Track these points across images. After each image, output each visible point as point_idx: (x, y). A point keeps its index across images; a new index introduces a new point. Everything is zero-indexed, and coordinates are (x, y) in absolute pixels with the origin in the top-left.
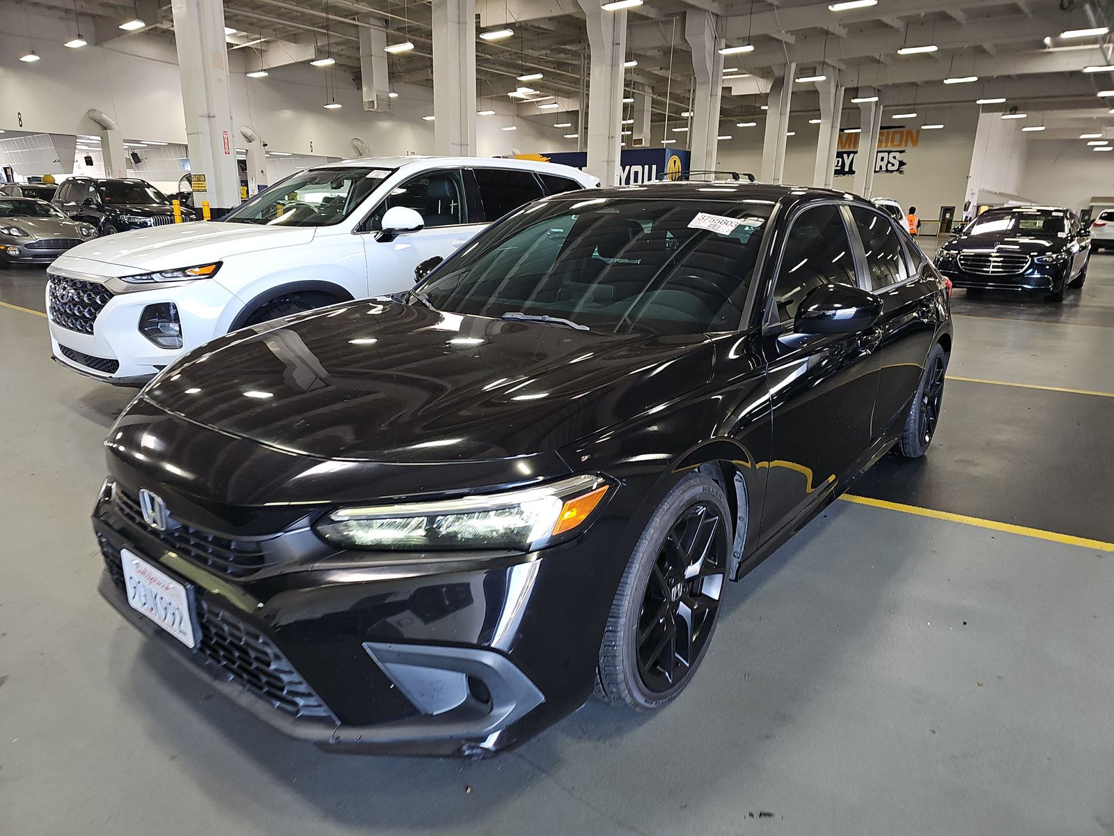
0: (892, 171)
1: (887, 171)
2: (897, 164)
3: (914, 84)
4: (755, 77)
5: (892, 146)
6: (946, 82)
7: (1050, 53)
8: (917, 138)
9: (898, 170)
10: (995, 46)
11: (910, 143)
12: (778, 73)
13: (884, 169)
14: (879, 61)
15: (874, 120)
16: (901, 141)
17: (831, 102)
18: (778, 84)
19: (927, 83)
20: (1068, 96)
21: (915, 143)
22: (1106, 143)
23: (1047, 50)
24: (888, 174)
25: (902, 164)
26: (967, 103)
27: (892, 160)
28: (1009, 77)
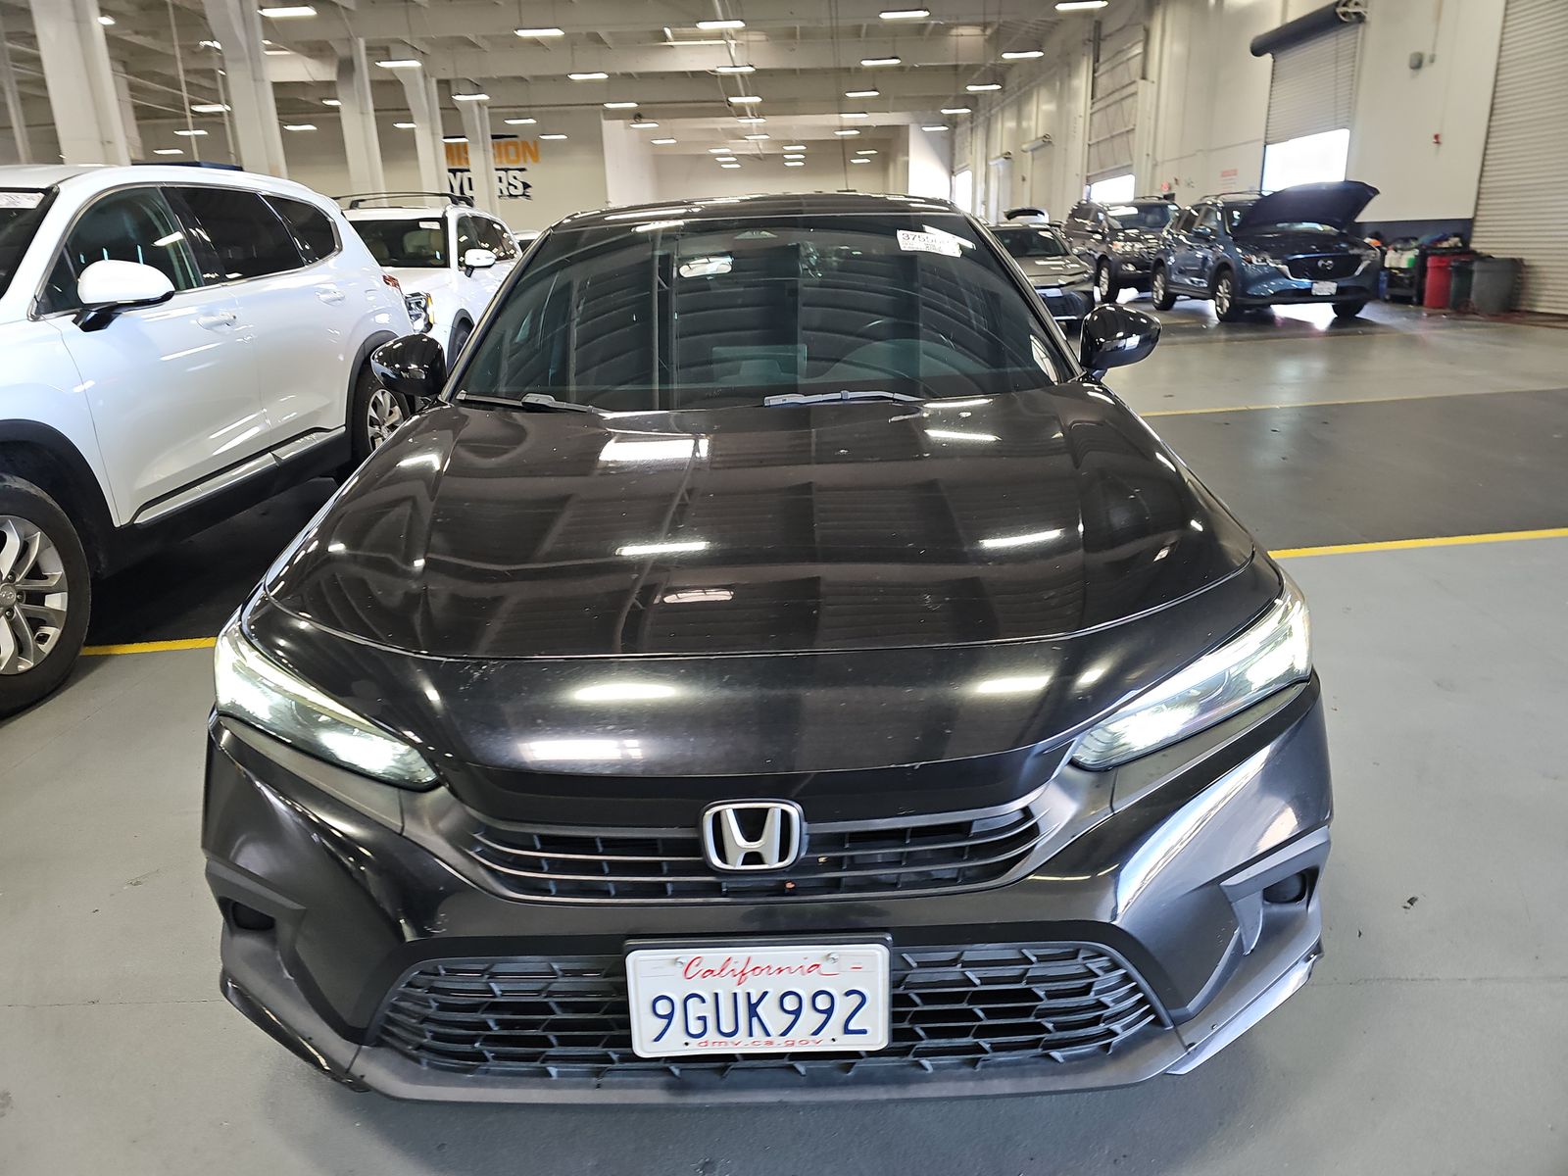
0: (516, 196)
1: (511, 195)
2: (520, 186)
3: (521, 79)
4: (299, 55)
5: (510, 162)
6: (573, 77)
7: (672, 46)
8: (536, 149)
9: (524, 195)
10: (610, 34)
11: (529, 159)
12: (342, 51)
13: (506, 193)
14: (473, 45)
15: (480, 127)
16: (518, 155)
17: (422, 99)
18: (347, 67)
19: (536, 78)
20: (694, 102)
21: (535, 157)
22: (734, 159)
23: (669, 43)
24: (513, 200)
25: (526, 186)
26: (590, 107)
27: (512, 181)
28: (629, 76)
